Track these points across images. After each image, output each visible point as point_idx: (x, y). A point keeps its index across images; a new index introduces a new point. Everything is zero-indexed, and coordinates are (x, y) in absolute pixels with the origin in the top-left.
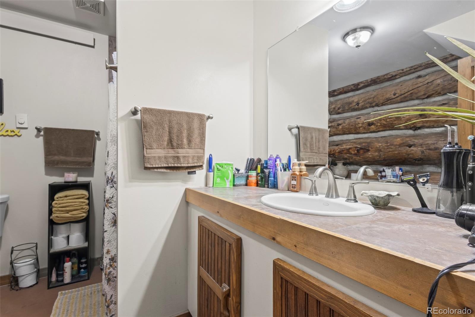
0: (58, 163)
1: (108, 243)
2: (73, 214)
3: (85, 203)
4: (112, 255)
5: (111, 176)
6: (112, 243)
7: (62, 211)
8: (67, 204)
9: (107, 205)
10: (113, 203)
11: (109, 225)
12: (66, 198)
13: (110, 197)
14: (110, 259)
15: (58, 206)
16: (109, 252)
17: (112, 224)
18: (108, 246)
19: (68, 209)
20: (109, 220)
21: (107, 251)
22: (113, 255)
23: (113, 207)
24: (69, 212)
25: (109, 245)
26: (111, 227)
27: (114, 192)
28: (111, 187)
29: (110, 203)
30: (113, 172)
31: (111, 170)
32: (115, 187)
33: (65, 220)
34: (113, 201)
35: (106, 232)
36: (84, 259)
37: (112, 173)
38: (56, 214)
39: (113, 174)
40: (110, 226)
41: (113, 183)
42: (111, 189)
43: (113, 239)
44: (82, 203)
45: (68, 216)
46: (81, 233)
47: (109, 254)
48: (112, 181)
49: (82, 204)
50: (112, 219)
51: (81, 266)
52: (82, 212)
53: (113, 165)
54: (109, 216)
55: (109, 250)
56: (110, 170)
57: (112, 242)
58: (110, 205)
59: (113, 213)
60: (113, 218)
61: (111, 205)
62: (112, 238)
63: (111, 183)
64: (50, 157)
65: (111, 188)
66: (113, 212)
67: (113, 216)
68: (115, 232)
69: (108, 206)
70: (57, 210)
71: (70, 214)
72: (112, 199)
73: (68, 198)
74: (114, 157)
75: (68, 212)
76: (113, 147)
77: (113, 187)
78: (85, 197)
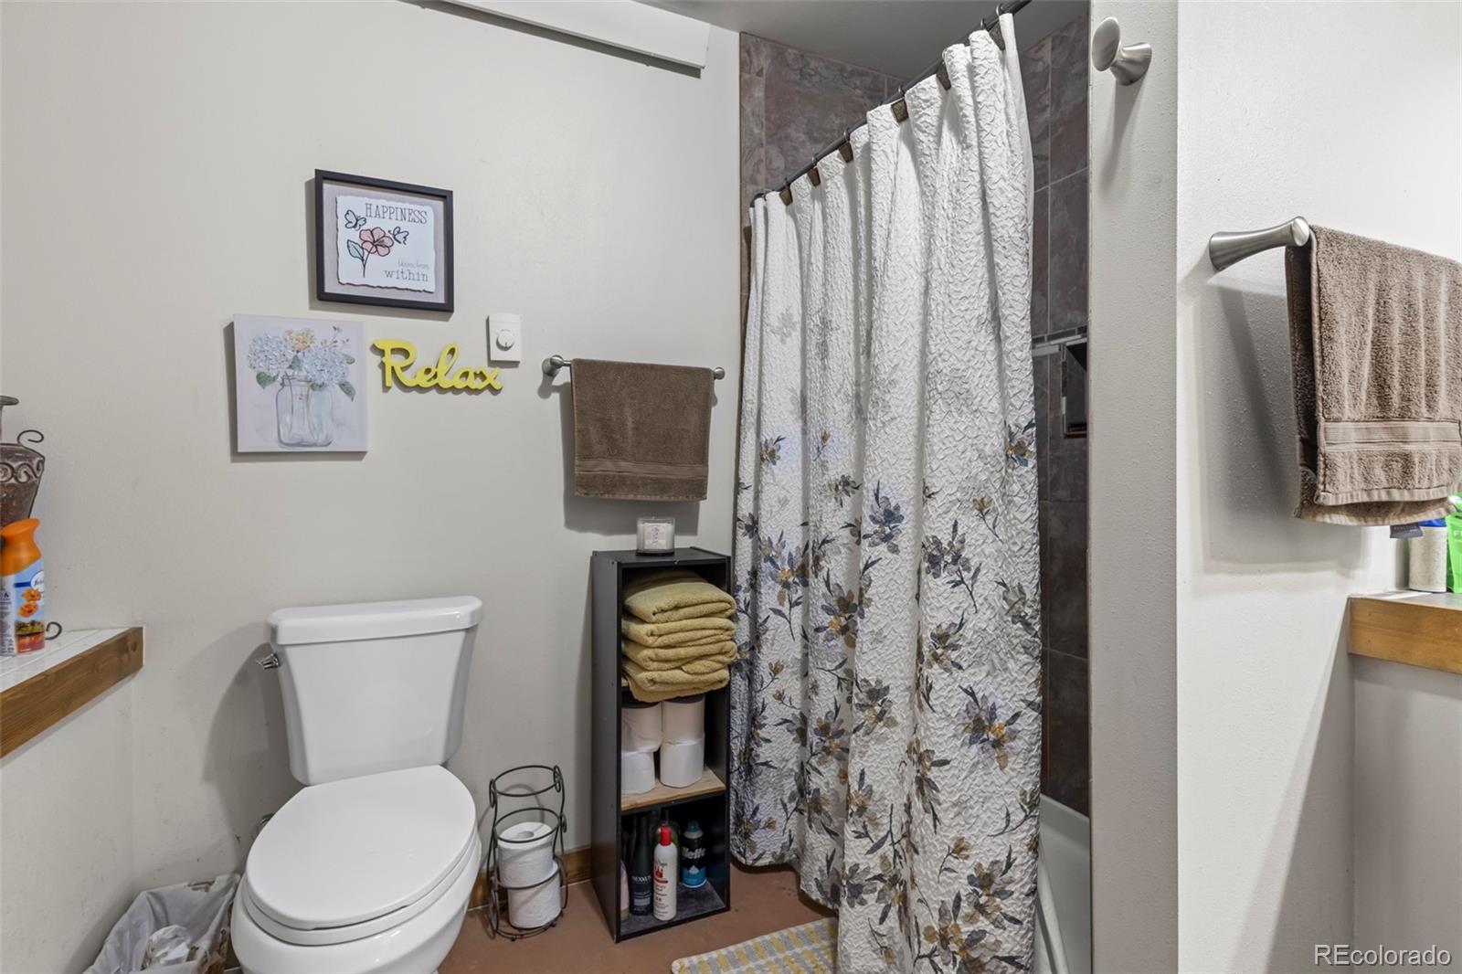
0: (613, 484)
1: (959, 814)
2: (697, 671)
3: (728, 633)
4: (980, 865)
5: (951, 539)
6: (973, 812)
7: (666, 661)
8: (682, 636)
9: (942, 655)
10: (962, 649)
11: (954, 736)
12: (676, 614)
13: (953, 624)
14: (971, 880)
15: (656, 644)
16: (962, 849)
17: (967, 735)
18: (958, 824)
19: (682, 652)
20: (953, 715)
21: (957, 846)
22: (985, 865)
23: (965, 665)
24: (683, 665)
25: (960, 820)
26: (962, 746)
27: (965, 605)
28: (956, 584)
29: (955, 647)
30: (959, 522)
31: (952, 513)
32: (967, 582)
33: (665, 692)
34: (965, 638)
35: (947, 767)
36: (695, 830)
37: (955, 526)
38: (649, 671)
39: (960, 532)
40: (959, 743)
41: (961, 568)
42: (956, 589)
43: (976, 798)
44: (721, 632)
45: (681, 680)
46: (699, 736)
47: (967, 857)
48: (955, 561)
49: (722, 637)
50: (965, 714)
51: (690, 855)
52: (718, 666)
53: (958, 494)
54: (954, 701)
55: (962, 839)
56: (946, 513)
57: (972, 808)
58: (954, 655)
59: (965, 691)
60: (967, 711)
61: (957, 657)
62: (970, 792)
63: (954, 568)
64: (591, 463)
65: (954, 587)
66: (965, 687)
67: (967, 702)
68: (981, 766)
69: (948, 658)
70: (654, 657)
71: (688, 673)
72: (961, 632)
73: (682, 612)
74: (961, 464)
75: (681, 663)
76: (955, 422)
77: (962, 581)
78: (726, 610)
